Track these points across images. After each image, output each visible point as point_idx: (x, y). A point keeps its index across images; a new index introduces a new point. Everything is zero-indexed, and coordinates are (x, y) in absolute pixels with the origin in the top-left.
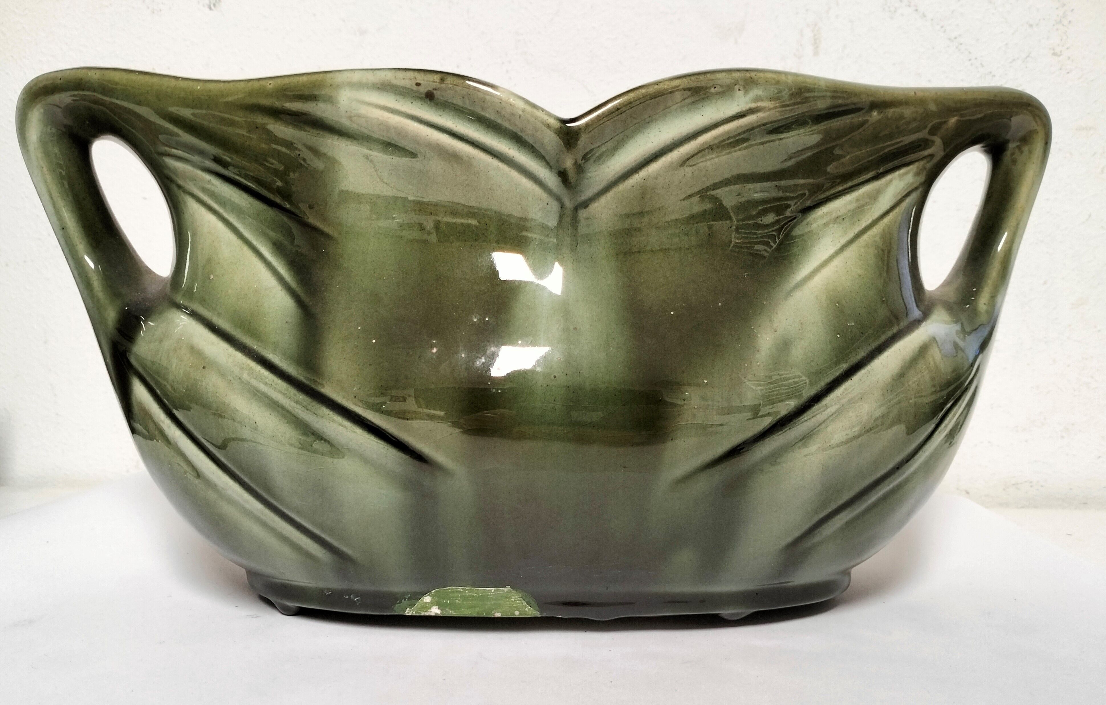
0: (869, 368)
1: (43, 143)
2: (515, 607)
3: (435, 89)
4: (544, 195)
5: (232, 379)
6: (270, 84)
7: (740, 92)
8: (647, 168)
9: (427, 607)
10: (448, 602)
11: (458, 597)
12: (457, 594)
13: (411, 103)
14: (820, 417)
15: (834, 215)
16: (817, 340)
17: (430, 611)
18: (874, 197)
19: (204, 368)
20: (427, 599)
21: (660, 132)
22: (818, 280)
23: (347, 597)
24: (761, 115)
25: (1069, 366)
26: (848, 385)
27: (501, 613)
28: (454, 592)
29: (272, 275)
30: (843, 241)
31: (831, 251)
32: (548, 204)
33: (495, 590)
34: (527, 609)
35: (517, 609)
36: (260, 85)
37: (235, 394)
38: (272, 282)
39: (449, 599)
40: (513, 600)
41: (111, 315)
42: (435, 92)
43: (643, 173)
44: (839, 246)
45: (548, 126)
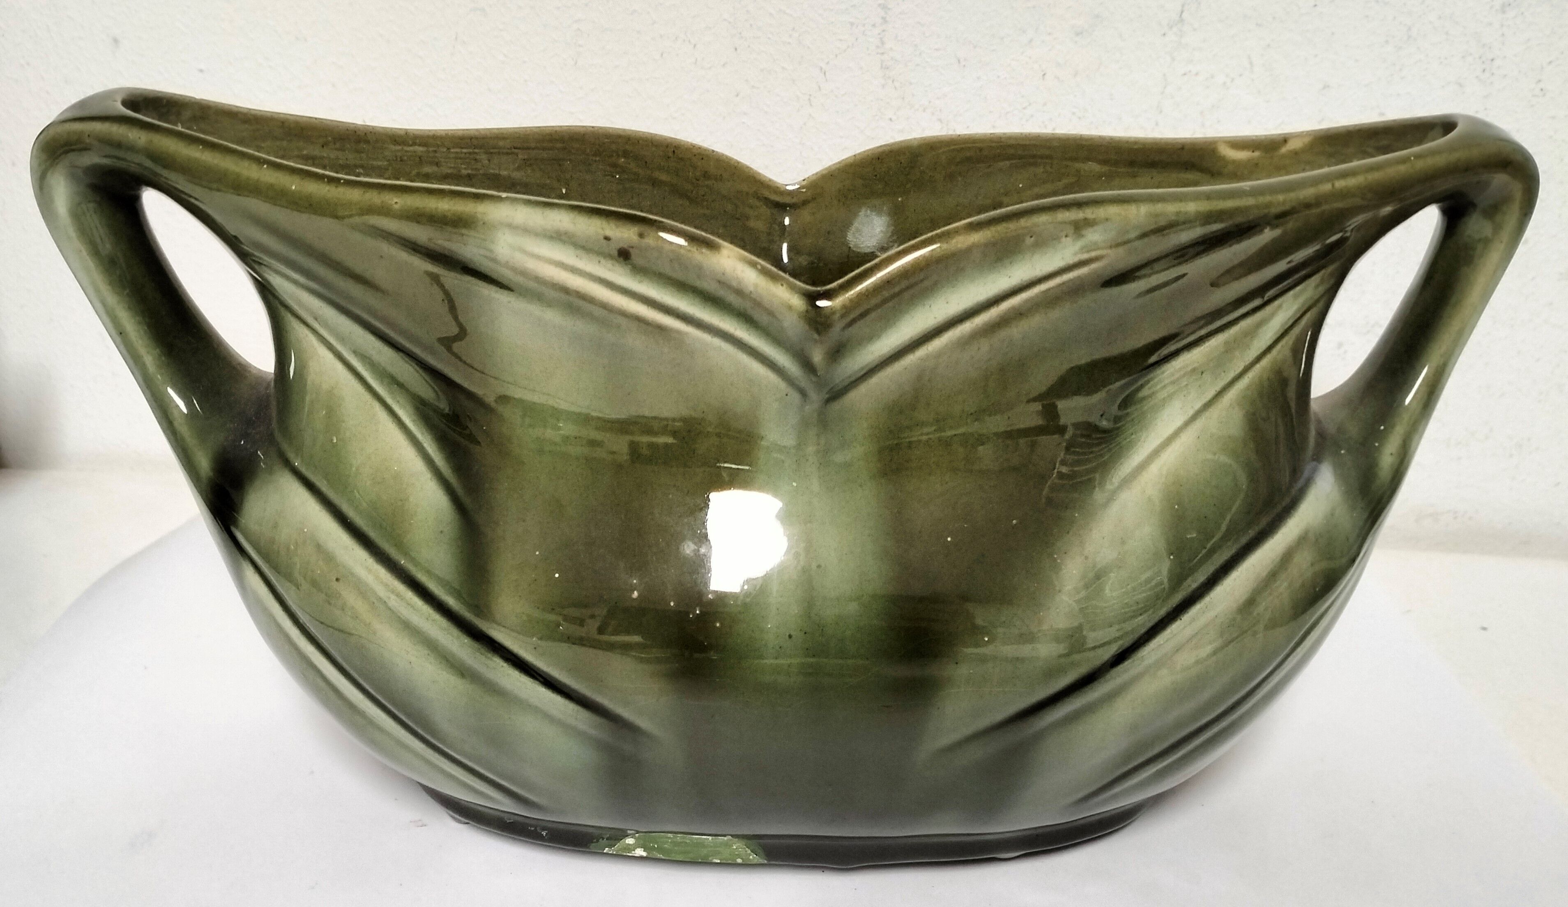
0: (1207, 600)
1: (76, 216)
2: (737, 855)
3: (632, 247)
4: (782, 385)
5: (375, 601)
6: (396, 203)
7: (1068, 239)
8: (926, 346)
9: (629, 849)
10: (656, 846)
11: (668, 842)
12: (667, 840)
13: (597, 262)
14: (1133, 672)
15: (1189, 368)
16: (1142, 567)
17: (633, 852)
18: (1251, 333)
19: (337, 580)
20: (630, 841)
21: (947, 303)
22: (1154, 469)
23: (533, 829)
24: (1094, 266)
25: (1538, 360)
26: (1175, 628)
27: (720, 859)
28: (662, 838)
29: (417, 454)
30: (1198, 405)
31: (1179, 422)
32: (787, 395)
33: (712, 839)
34: (751, 857)
35: (739, 856)
36: (383, 202)
37: (382, 623)
38: (417, 465)
39: (657, 843)
40: (735, 847)
41: (204, 463)
42: (631, 250)
43: (922, 352)
44: (1191, 412)
45: (790, 308)
